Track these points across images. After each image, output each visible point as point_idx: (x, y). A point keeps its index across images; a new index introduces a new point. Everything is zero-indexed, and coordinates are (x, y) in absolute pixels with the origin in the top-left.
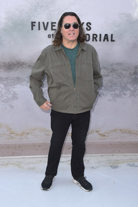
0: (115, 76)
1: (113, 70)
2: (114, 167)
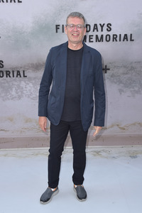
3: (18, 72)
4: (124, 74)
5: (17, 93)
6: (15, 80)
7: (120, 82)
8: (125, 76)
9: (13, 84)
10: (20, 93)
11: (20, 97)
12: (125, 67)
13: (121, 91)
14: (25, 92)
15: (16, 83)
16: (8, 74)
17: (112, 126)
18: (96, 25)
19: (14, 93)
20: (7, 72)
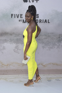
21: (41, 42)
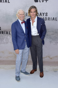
0: (57, 35)
1: (56, 32)
2: (55, 71)
3: (7, 32)
4: (52, 34)
5: (6, 41)
6: (5, 35)
7: (51, 38)
8: (53, 35)
9: (4, 37)
10: (7, 41)
11: (7, 43)
12: (53, 31)
13: (51, 42)
14: (9, 41)
15: (6, 37)
16: (3, 33)
17: (47, 57)
18: (41, 13)
19: (5, 41)
20: (2, 32)
21: (48, 37)
